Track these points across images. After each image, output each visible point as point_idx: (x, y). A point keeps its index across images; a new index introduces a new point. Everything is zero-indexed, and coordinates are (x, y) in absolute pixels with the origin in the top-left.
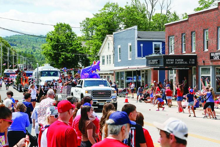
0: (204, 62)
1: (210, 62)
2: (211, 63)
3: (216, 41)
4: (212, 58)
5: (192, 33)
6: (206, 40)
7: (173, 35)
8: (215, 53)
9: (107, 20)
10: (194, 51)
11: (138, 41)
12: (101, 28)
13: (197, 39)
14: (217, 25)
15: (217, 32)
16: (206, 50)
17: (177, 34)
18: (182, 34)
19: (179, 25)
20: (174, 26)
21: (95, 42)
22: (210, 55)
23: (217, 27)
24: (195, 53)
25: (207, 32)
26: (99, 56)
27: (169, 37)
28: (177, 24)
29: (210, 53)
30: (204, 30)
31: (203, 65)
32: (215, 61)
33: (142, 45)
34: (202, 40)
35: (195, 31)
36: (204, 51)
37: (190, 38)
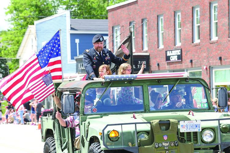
0: (158, 65)
1: (166, 64)
2: (167, 67)
3: (173, 32)
4: (168, 58)
5: (143, 21)
6: (161, 32)
7: (119, 25)
8: (172, 51)
9: (36, 3)
10: (146, 48)
11: (71, 34)
12: (26, 16)
13: (149, 31)
14: (174, 9)
15: (175, 19)
16: (162, 46)
17: (123, 23)
18: (130, 23)
19: (126, 8)
20: (119, 11)
21: (16, 39)
22: (166, 54)
23: (175, 12)
24: (146, 52)
25: (162, 19)
26: (19, 59)
27: (113, 27)
28: (123, 8)
29: (166, 52)
30: (158, 16)
31: (157, 69)
32: (173, 63)
33: (77, 41)
34: (156, 31)
35: (146, 18)
36: (158, 48)
37: (141, 29)
